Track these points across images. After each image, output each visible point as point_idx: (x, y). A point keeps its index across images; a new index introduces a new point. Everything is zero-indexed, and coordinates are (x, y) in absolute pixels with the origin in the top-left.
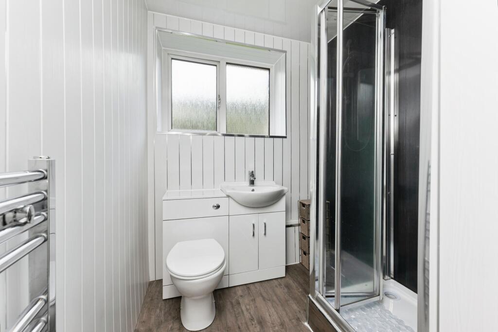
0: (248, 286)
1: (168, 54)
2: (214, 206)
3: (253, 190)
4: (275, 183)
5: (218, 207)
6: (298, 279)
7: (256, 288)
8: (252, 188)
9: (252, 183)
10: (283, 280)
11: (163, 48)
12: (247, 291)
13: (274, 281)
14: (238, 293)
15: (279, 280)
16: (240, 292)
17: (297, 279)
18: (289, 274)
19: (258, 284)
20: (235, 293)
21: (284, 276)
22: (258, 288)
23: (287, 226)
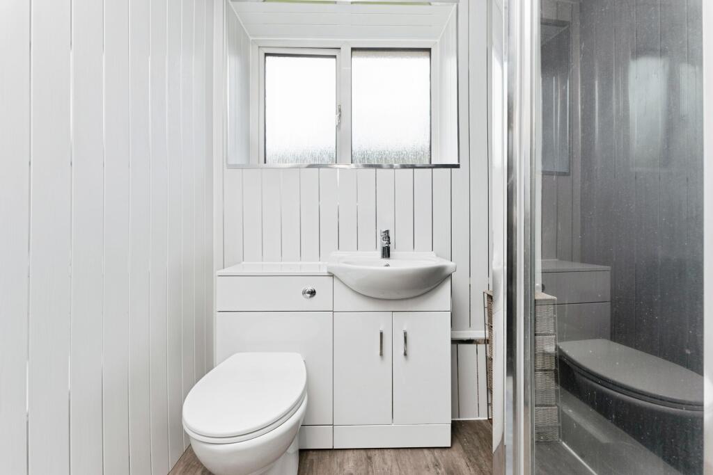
0: (370, 453)
1: (259, 47)
2: (304, 293)
3: (388, 265)
4: (435, 256)
5: (313, 293)
6: (480, 458)
7: (384, 461)
8: (386, 261)
9: (386, 253)
10: (445, 453)
11: (251, 38)
12: (364, 467)
13: (426, 452)
14: (346, 467)
15: (437, 453)
16: (351, 464)
17: (476, 459)
18: (460, 442)
19: (392, 452)
20: (341, 465)
21: (449, 445)
22: (389, 463)
23: (456, 342)
